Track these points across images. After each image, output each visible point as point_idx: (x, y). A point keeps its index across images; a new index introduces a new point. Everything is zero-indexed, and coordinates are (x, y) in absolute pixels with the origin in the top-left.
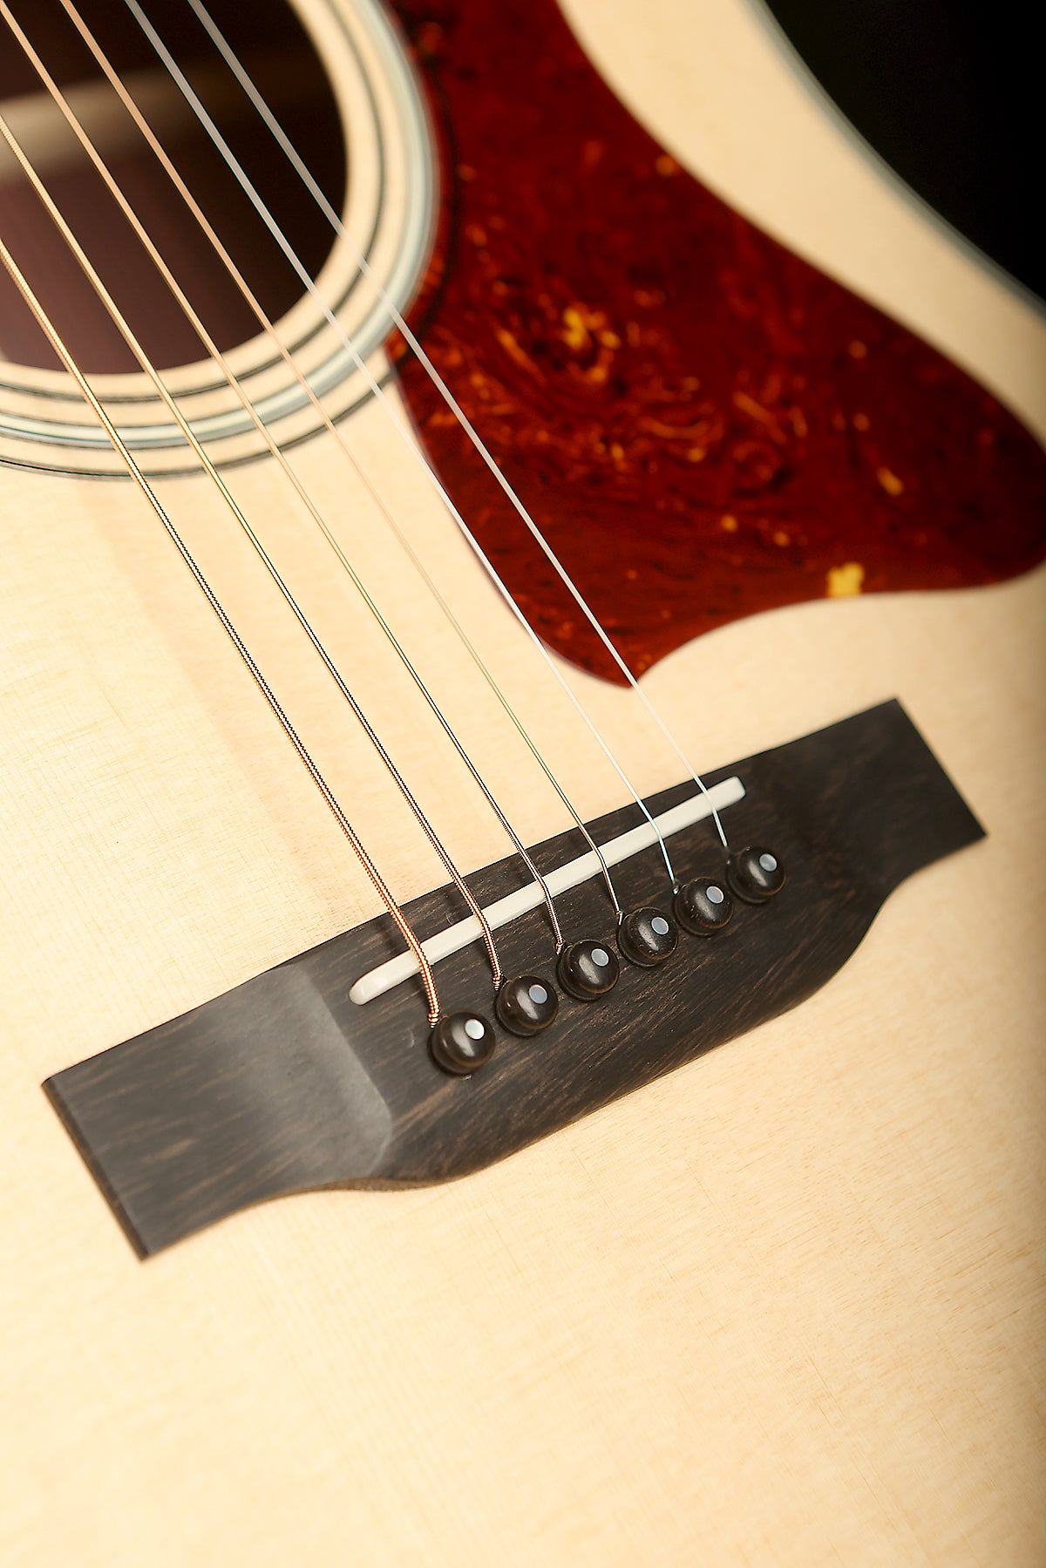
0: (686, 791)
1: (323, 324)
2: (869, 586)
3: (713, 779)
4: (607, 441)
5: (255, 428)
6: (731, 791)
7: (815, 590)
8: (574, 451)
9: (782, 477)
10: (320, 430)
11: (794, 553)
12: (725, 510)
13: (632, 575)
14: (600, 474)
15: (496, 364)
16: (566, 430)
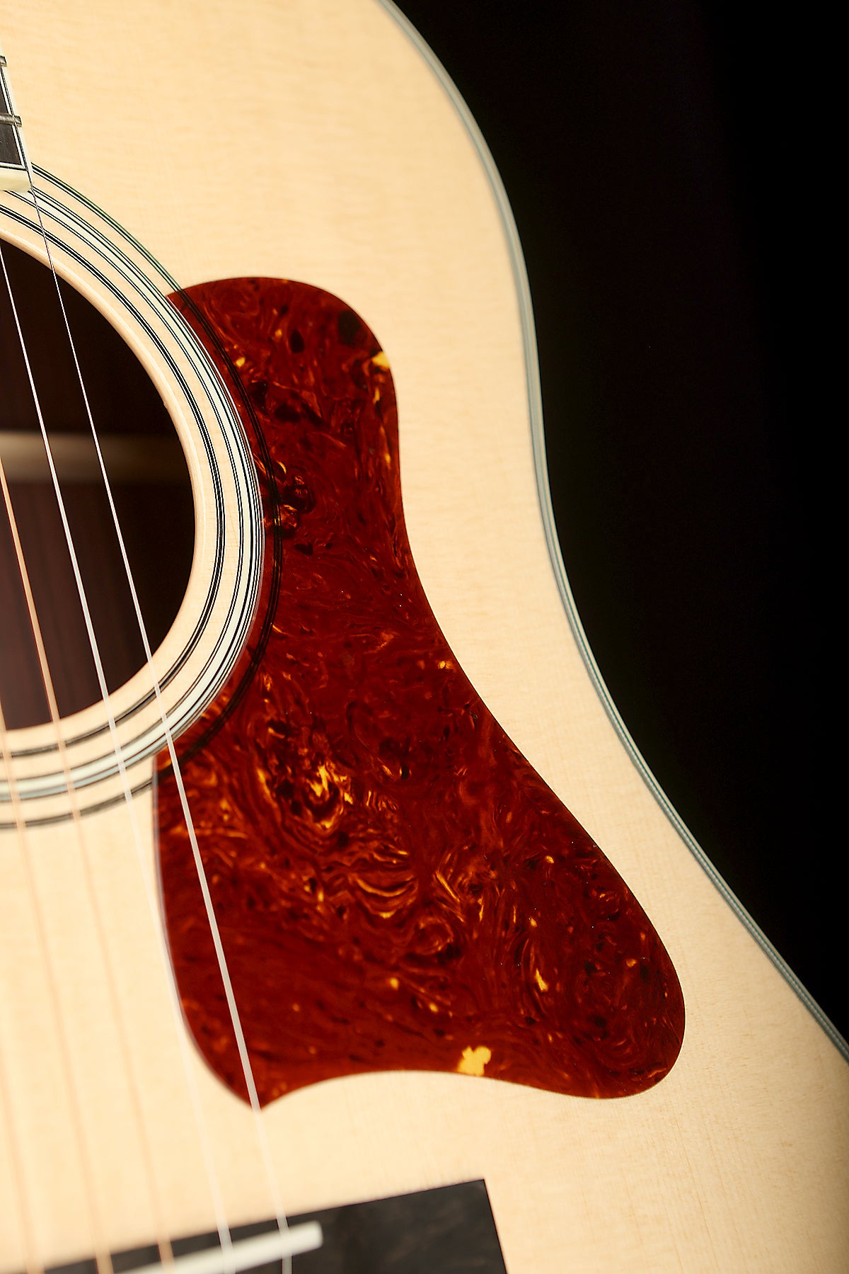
0: (267, 1227)
1: (104, 729)
2: (491, 1071)
3: (295, 1221)
4: (314, 884)
5: (9, 801)
6: (309, 1237)
7: (447, 1062)
8: (284, 886)
9: (452, 952)
10: (68, 817)
11: (440, 1024)
12: (394, 970)
13: (296, 1008)
14: (299, 911)
15: (245, 796)
16: (285, 866)
